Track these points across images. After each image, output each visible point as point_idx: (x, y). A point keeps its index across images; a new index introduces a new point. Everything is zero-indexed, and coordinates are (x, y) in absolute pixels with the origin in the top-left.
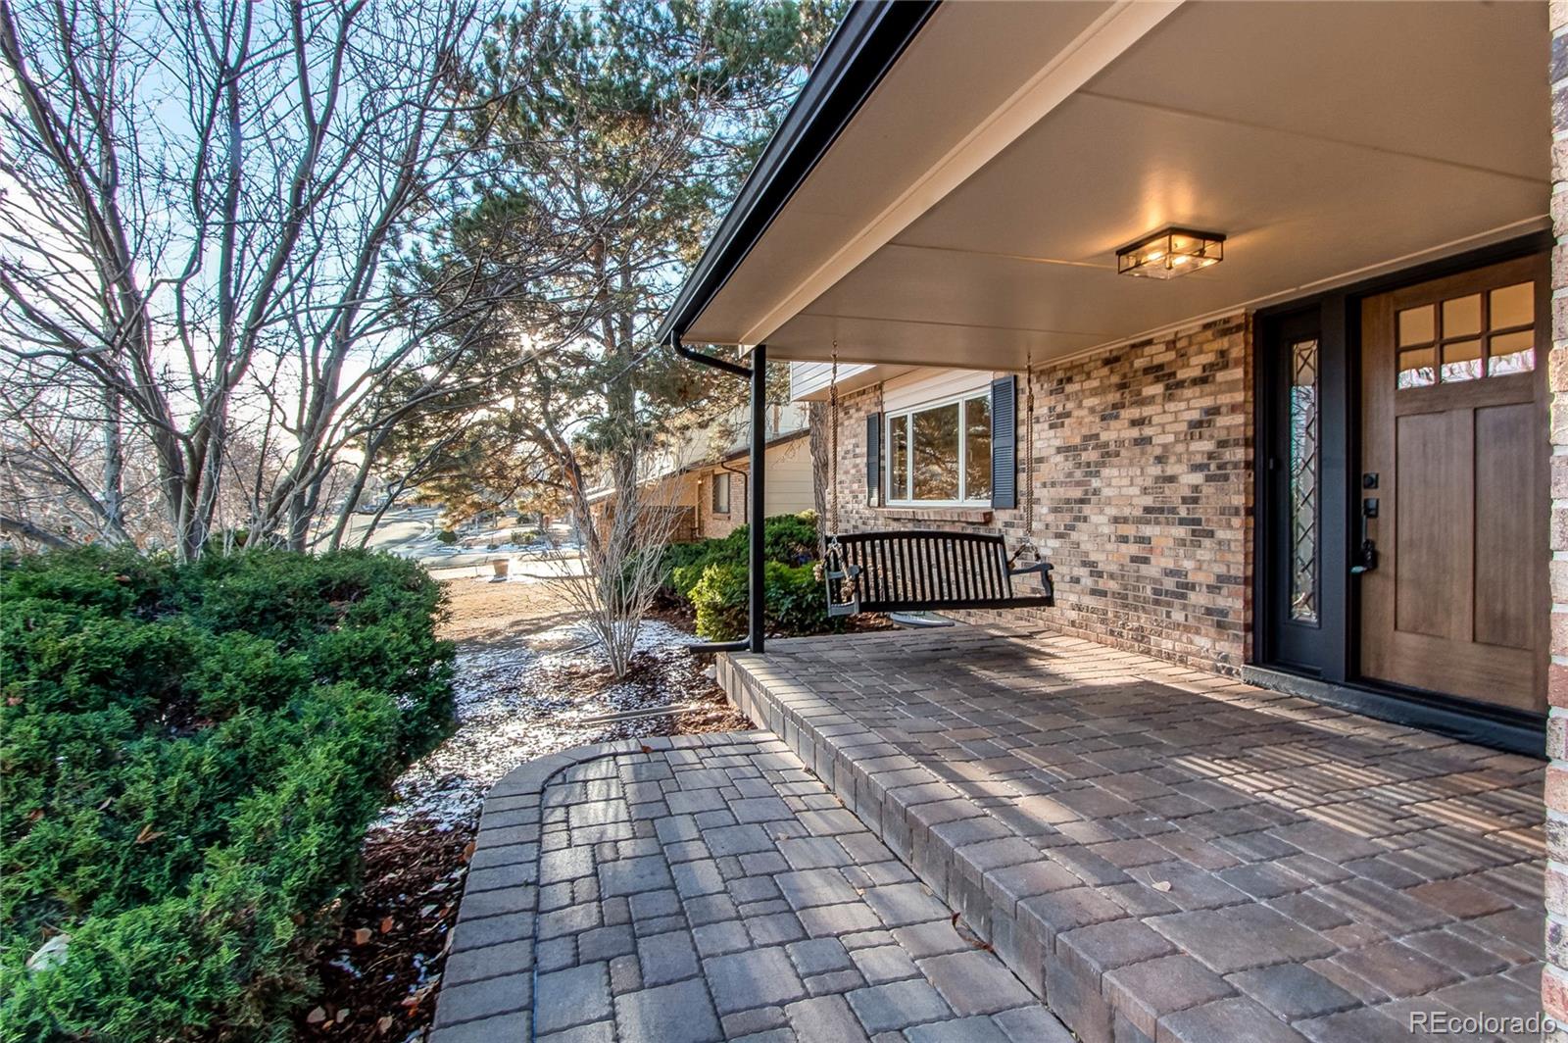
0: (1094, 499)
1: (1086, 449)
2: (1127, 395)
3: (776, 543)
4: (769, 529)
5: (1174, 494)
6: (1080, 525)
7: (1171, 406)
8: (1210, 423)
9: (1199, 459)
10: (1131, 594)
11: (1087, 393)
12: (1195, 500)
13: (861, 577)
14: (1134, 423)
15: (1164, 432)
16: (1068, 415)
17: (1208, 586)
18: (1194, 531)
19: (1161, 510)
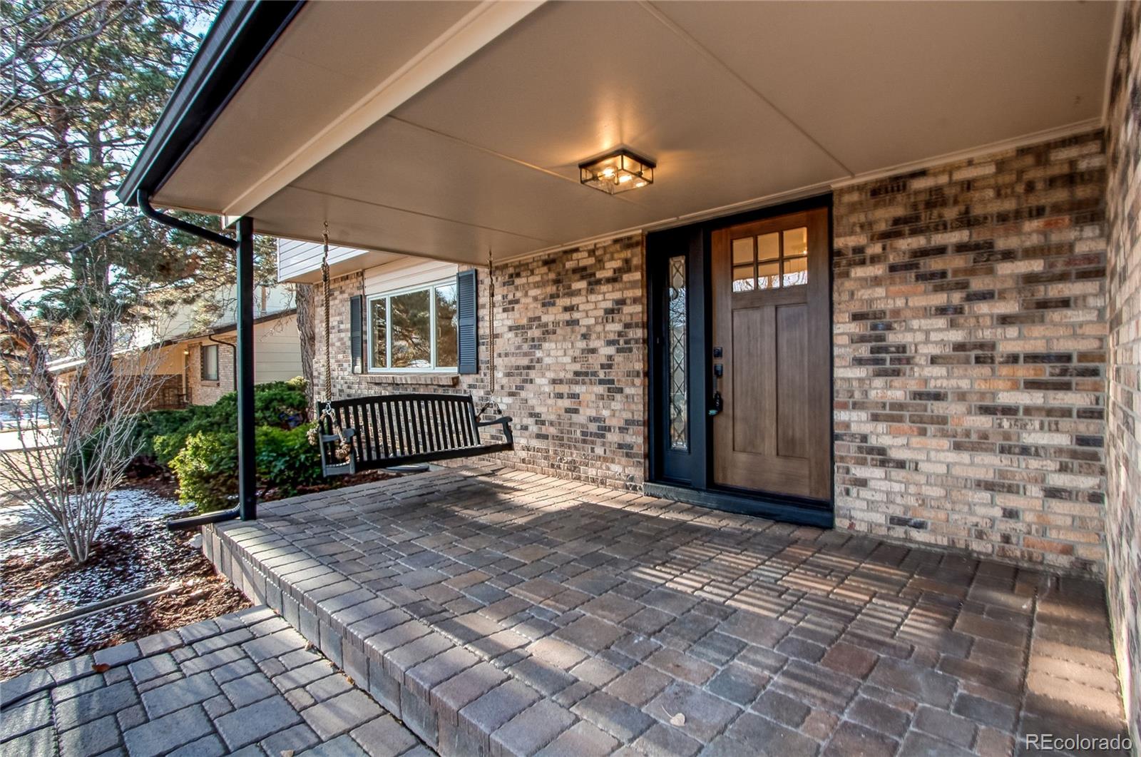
0: (538, 366)
1: (531, 328)
2: (561, 288)
3: (266, 408)
4: (259, 395)
5: (595, 362)
6: (528, 386)
7: (592, 298)
8: (619, 310)
9: (612, 337)
10: (566, 436)
11: (532, 285)
12: (610, 366)
13: (355, 438)
14: (566, 309)
15: (587, 316)
16: (517, 302)
17: (619, 428)
18: (609, 389)
19: (586, 374)
